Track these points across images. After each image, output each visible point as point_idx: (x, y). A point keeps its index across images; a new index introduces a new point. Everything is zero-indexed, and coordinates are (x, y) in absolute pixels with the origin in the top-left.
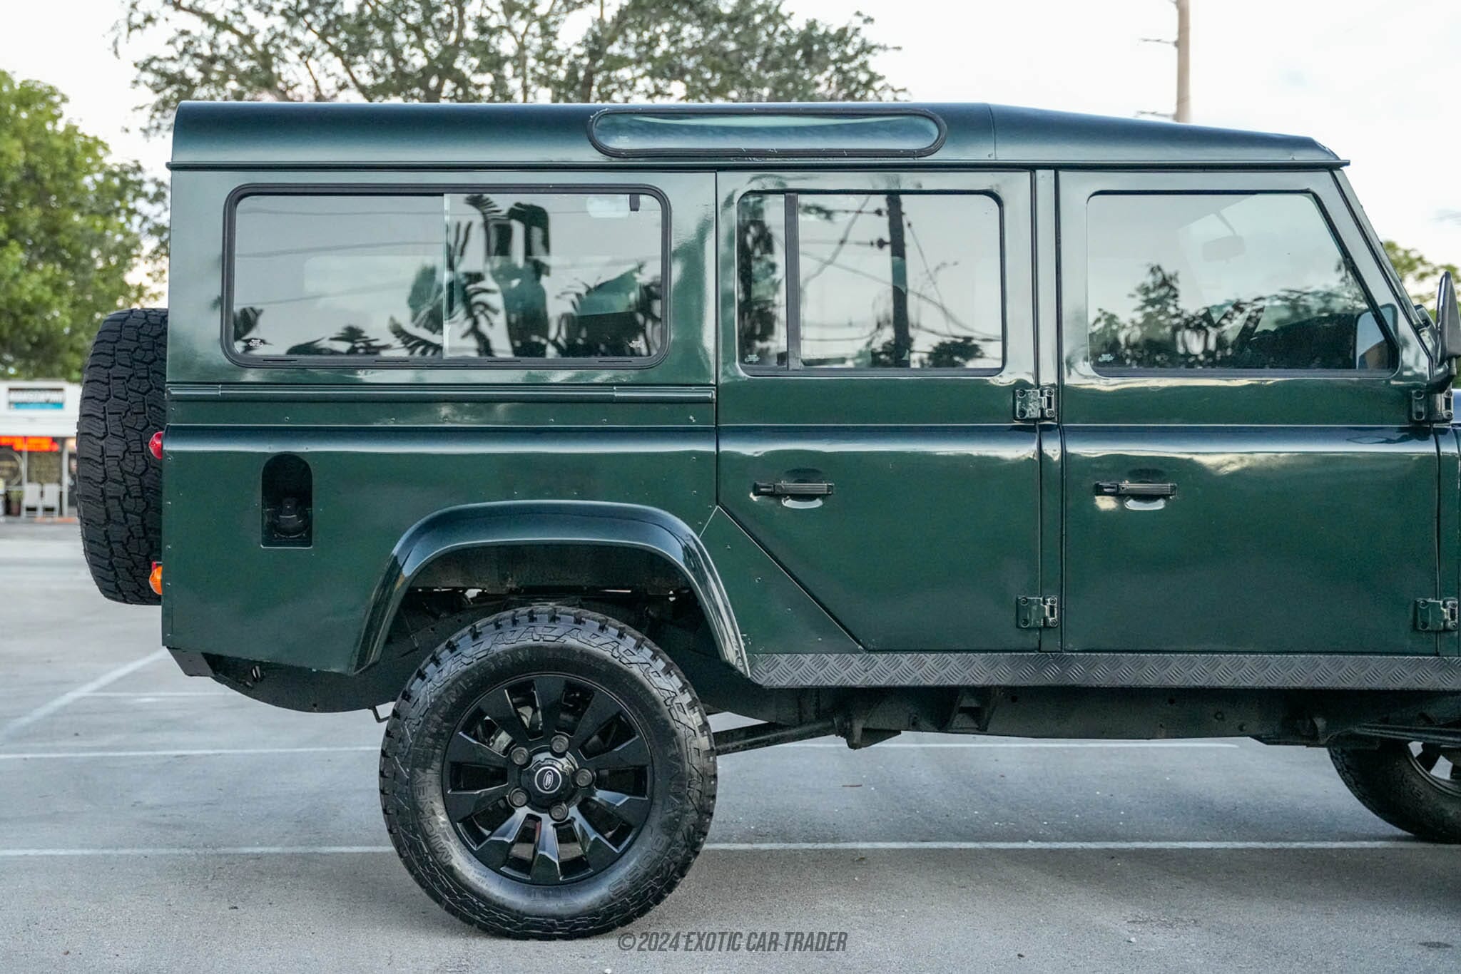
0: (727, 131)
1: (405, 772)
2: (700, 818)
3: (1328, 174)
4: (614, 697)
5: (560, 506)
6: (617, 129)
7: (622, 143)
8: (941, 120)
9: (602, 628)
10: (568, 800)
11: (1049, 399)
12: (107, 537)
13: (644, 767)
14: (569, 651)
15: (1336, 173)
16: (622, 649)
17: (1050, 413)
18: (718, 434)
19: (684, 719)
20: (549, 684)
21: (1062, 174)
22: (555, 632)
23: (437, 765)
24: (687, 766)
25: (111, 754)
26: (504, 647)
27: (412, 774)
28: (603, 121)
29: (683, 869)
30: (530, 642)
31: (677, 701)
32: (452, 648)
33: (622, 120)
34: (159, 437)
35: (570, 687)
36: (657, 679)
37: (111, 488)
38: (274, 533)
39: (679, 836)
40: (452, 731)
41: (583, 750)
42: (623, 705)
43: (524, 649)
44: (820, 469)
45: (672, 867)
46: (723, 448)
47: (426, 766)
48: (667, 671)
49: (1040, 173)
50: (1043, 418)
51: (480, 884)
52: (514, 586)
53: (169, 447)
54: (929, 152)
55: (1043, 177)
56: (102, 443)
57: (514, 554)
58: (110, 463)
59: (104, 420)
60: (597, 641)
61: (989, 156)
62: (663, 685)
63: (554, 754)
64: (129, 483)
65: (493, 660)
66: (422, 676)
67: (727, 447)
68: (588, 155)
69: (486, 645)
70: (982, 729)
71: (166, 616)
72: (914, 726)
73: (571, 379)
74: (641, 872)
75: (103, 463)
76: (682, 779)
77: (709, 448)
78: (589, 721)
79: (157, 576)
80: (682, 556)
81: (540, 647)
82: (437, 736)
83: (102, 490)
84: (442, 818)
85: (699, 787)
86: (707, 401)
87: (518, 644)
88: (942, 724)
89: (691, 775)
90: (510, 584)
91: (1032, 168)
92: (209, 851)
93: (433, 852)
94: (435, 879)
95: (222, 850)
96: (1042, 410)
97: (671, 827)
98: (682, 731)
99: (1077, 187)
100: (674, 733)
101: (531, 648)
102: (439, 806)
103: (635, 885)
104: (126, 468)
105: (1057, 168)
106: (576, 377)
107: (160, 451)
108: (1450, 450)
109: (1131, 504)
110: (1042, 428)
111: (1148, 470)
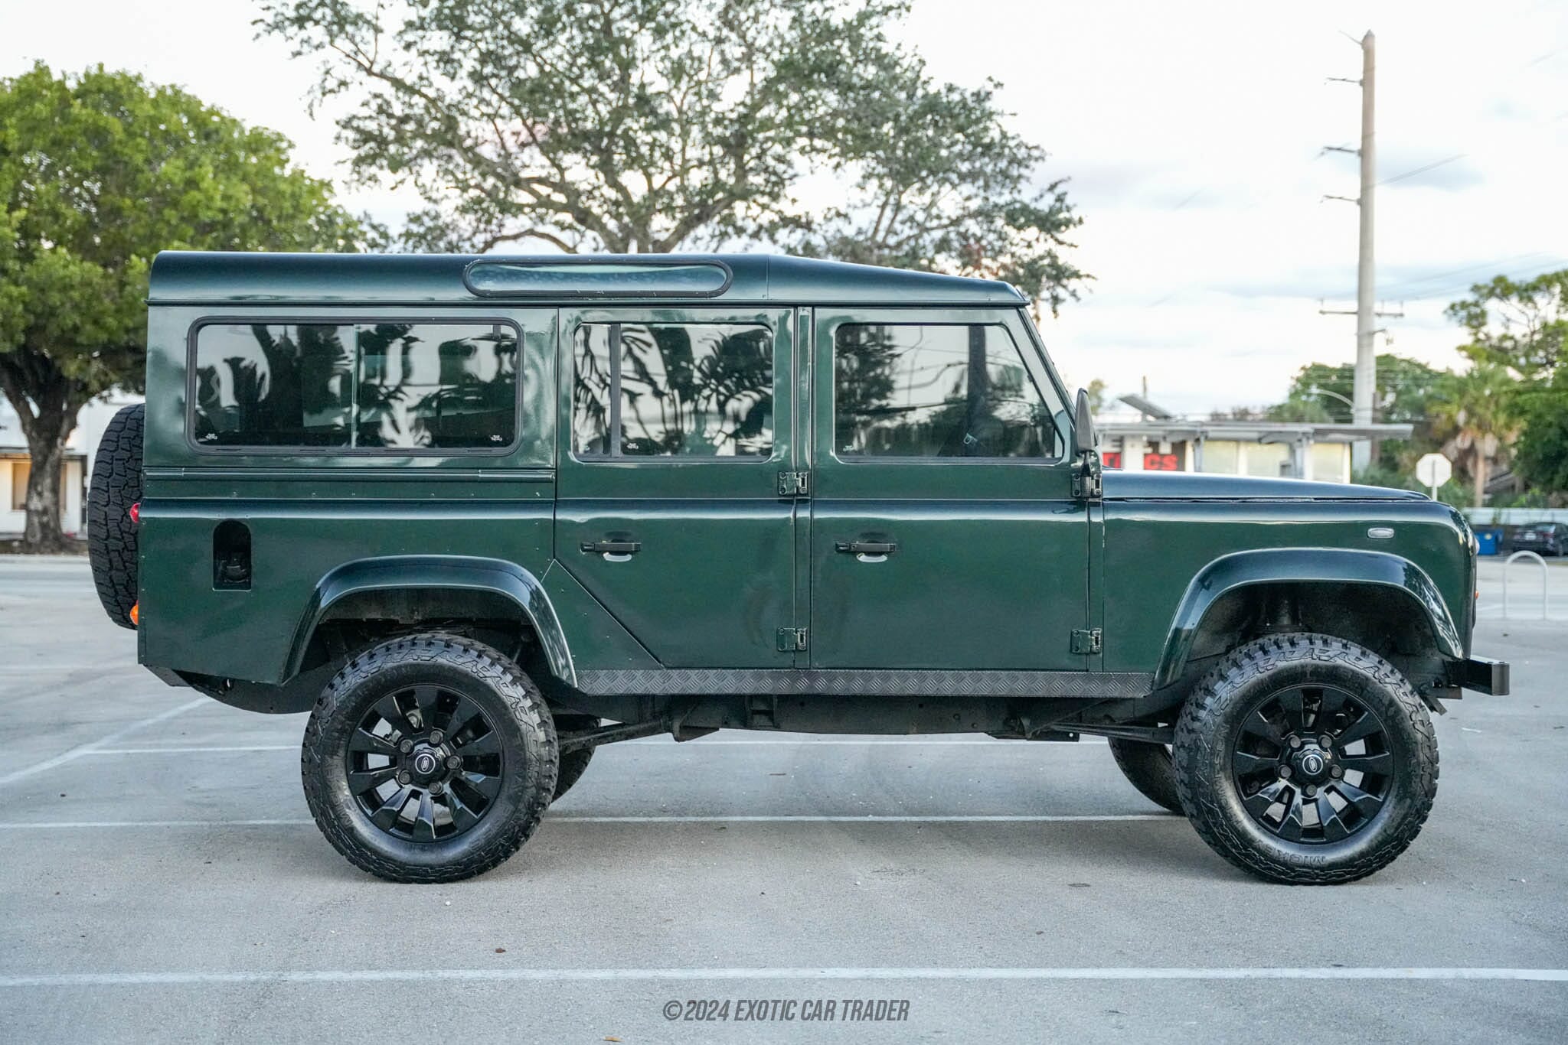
0: (568, 276)
1: (317, 758)
2: (538, 793)
3: (1014, 312)
4: (474, 703)
5: (440, 559)
6: (485, 275)
7: (488, 286)
8: (729, 268)
9: (466, 651)
10: (442, 779)
11: (803, 480)
12: (112, 581)
13: (497, 754)
14: (441, 667)
15: (1021, 310)
16: (480, 666)
17: (804, 490)
18: (556, 505)
19: (525, 718)
20: (427, 693)
21: (817, 310)
22: (431, 654)
23: (341, 753)
24: (528, 753)
25: (202, 749)
26: (390, 665)
27: (323, 760)
28: (477, 269)
29: (525, 831)
30: (411, 661)
31: (520, 705)
32: (354, 665)
33: (488, 268)
34: (137, 507)
35: (442, 695)
36: (505, 689)
37: (113, 544)
38: (222, 580)
39: (521, 806)
40: (353, 730)
41: (451, 740)
42: (482, 709)
43: (406, 666)
44: (629, 531)
45: (517, 829)
46: (559, 517)
47: (333, 753)
48: (514, 682)
49: (801, 309)
50: (798, 494)
51: (373, 841)
52: (420, 618)
53: (142, 515)
54: (717, 293)
55: (803, 312)
56: (106, 509)
57: (421, 594)
58: (111, 524)
59: (108, 491)
60: (461, 660)
61: (763, 296)
62: (510, 694)
63: (431, 744)
64: (127, 540)
65: (384, 674)
66: (332, 686)
67: (561, 516)
68: (460, 294)
69: (379, 663)
70: (777, 727)
71: (142, 640)
72: (726, 724)
73: (442, 464)
74: (494, 831)
75: (106, 525)
76: (525, 763)
77: (549, 516)
78: (455, 722)
79: (135, 611)
80: (528, 597)
81: (418, 665)
82: (342, 731)
83: (106, 545)
84: (347, 792)
85: (537, 769)
86: (548, 481)
87: (402, 663)
88: (746, 724)
89: (531, 761)
90: (418, 617)
91: (794, 305)
92: (225, 823)
93: (338, 818)
94: (339, 837)
95: (230, 823)
96: (799, 488)
97: (516, 799)
98: (524, 727)
100: (518, 729)
101: (412, 665)
102: (344, 784)
103: (489, 842)
104: (123, 528)
105: (814, 305)
106: (447, 462)
107: (136, 516)
108: (1097, 518)
109: (863, 558)
110: (798, 501)
111: (875, 534)
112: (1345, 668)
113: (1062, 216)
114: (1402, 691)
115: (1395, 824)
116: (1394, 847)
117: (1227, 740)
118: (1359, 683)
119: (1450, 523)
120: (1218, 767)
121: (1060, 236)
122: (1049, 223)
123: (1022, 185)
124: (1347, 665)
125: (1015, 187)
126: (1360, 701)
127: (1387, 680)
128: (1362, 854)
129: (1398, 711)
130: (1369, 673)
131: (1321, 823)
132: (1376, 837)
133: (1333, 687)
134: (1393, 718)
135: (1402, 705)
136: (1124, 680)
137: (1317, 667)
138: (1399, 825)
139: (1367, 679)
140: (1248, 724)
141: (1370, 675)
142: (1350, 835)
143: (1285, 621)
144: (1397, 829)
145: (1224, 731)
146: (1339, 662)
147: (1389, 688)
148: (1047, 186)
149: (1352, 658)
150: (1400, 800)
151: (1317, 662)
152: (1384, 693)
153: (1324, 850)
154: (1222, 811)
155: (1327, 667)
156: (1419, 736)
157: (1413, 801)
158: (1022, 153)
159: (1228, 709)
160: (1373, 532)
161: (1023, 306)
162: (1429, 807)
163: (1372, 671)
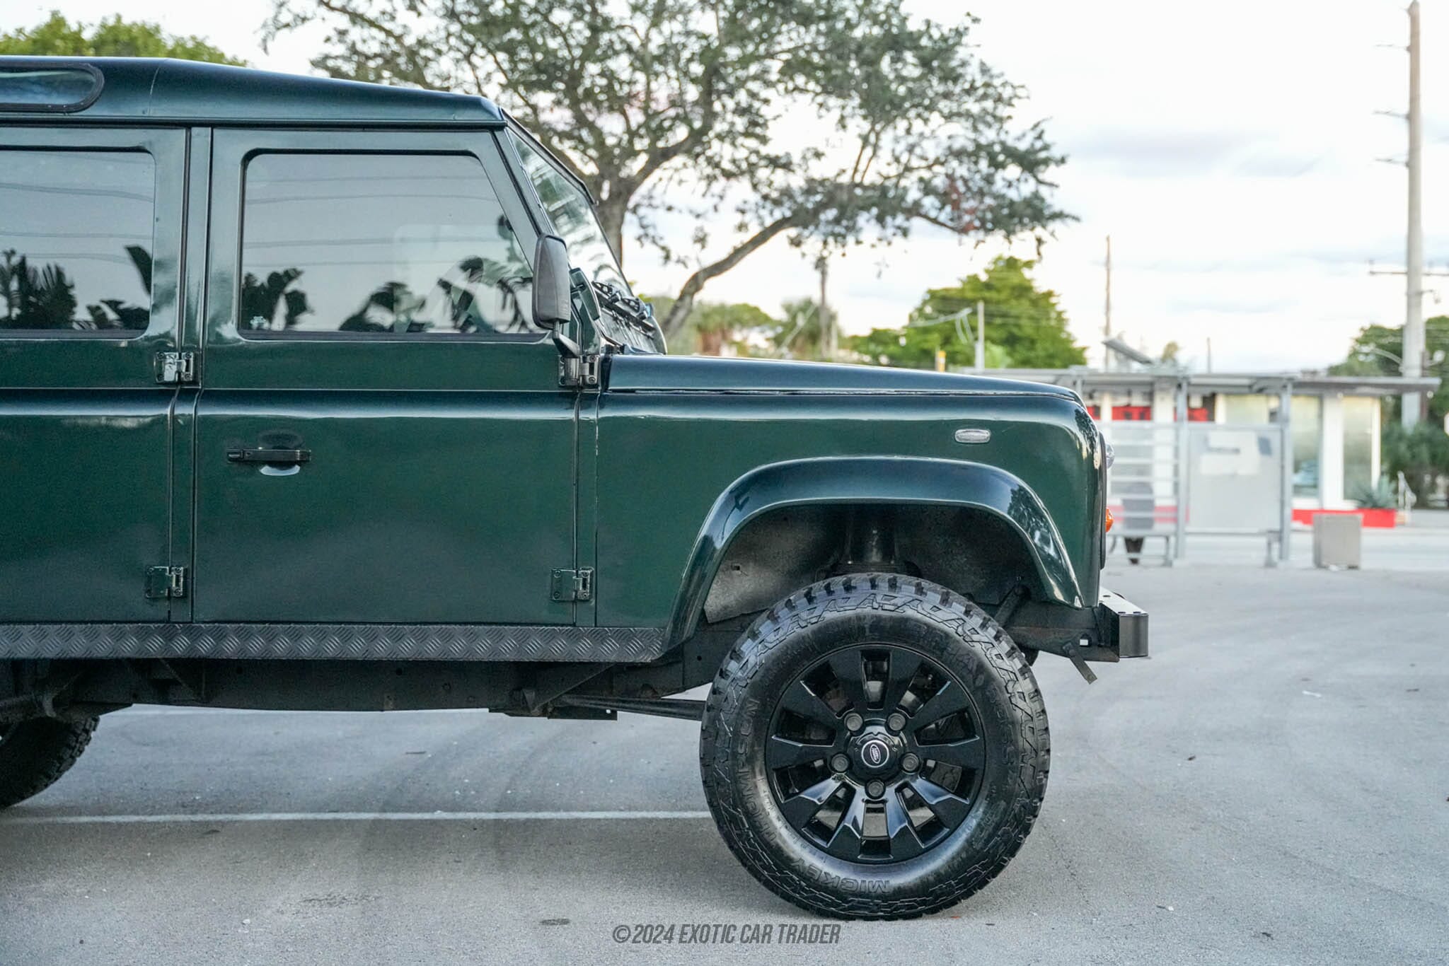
3: (488, 135)
11: (188, 363)
15: (497, 134)
17: (187, 376)
21: (216, 132)
49: (195, 130)
50: (181, 382)
54: (79, 108)
55: (198, 135)
61: (144, 113)
91: (188, 125)
96: (179, 372)
99: (233, 146)
105: (214, 125)
108: (591, 415)
109: (266, 470)
110: (182, 391)
111: (281, 435)
112: (917, 621)
113: (1043, 155)
114: (995, 652)
115: (984, 835)
116: (984, 867)
117: (757, 720)
118: (937, 641)
119: (1071, 425)
120: (743, 758)
121: (1041, 176)
122: (1030, 162)
123: (1007, 126)
124: (919, 616)
125: (1001, 128)
126: (939, 665)
127: (975, 637)
128: (939, 877)
129: (990, 679)
130: (950, 629)
131: (888, 836)
132: (958, 854)
133: (905, 648)
134: (983, 688)
135: (994, 671)
136: (625, 638)
137: (879, 618)
138: (990, 837)
139: (947, 635)
140: (787, 699)
141: (951, 631)
142: (928, 850)
143: (875, 557)
144: (987, 841)
145: (753, 707)
146: (909, 612)
147: (978, 648)
148: (1031, 125)
149: (928, 607)
150: (992, 801)
151: (880, 612)
152: (970, 654)
153: (889, 872)
154: (748, 819)
155: (891, 618)
156: (1019, 713)
157: (1008, 803)
158: (1007, 93)
159: (757, 678)
160: (962, 435)
161: (501, 127)
162: (1034, 812)
163: (955, 624)
